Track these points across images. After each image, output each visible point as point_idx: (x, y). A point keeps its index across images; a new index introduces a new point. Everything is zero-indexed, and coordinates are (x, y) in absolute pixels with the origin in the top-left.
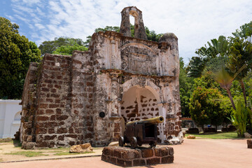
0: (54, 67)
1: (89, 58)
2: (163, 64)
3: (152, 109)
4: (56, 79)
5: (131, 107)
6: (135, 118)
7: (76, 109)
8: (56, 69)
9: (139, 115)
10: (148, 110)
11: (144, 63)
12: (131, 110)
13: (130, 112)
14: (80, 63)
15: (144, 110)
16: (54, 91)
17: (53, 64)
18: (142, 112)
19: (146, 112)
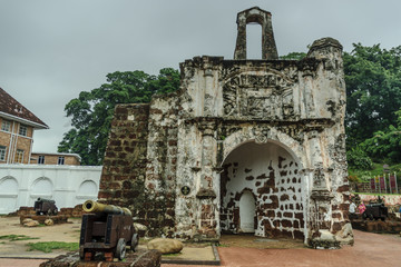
0: (126, 122)
1: (173, 104)
2: (308, 96)
3: (294, 181)
4: (127, 139)
5: (263, 176)
6: (268, 195)
7: (151, 181)
8: (129, 124)
9: (275, 190)
10: (288, 181)
11: (267, 101)
12: (263, 181)
13: (262, 185)
14: (159, 112)
15: (283, 181)
16: (123, 155)
17: (125, 118)
18: (281, 185)
19: (286, 186)
